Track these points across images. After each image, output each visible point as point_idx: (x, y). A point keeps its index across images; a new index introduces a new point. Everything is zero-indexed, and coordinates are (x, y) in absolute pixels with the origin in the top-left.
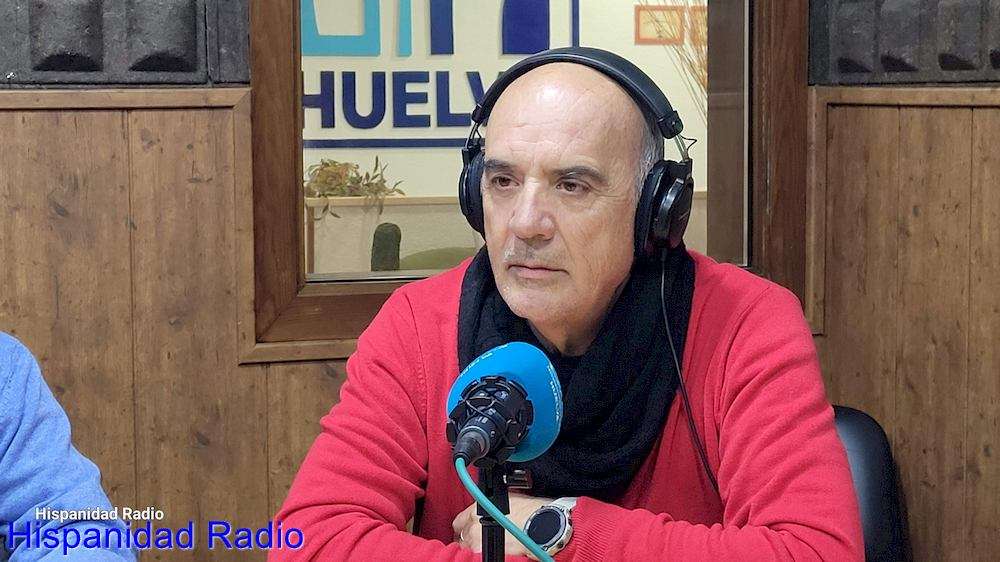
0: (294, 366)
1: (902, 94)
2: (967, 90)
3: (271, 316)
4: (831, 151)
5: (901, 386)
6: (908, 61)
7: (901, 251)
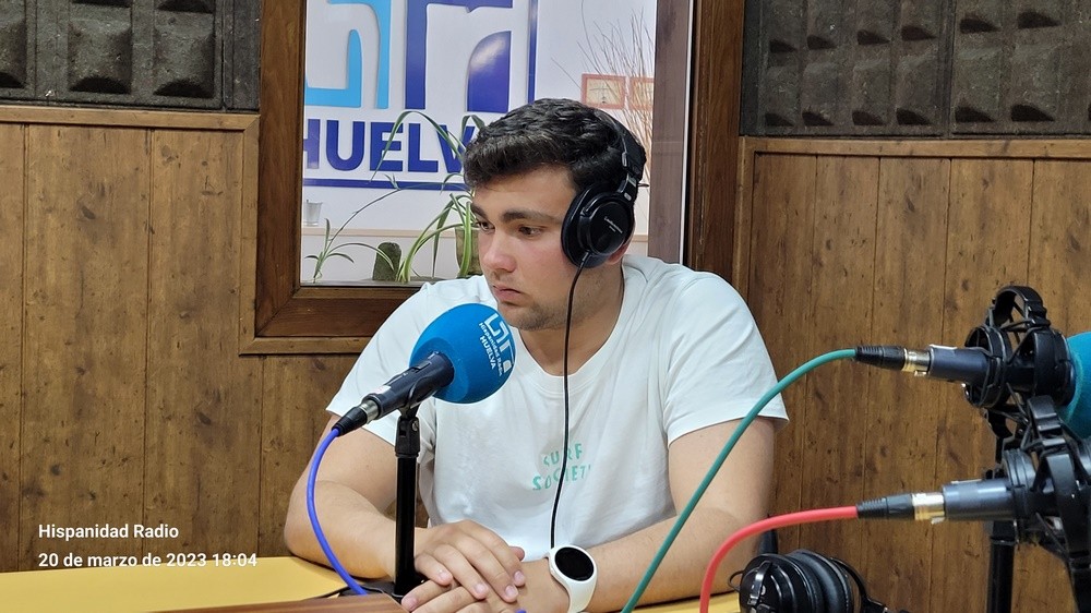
0: (288, 358)
1: (820, 145)
2: (876, 142)
3: (270, 314)
4: (757, 193)
5: (810, 395)
6: (826, 116)
7: (814, 279)
